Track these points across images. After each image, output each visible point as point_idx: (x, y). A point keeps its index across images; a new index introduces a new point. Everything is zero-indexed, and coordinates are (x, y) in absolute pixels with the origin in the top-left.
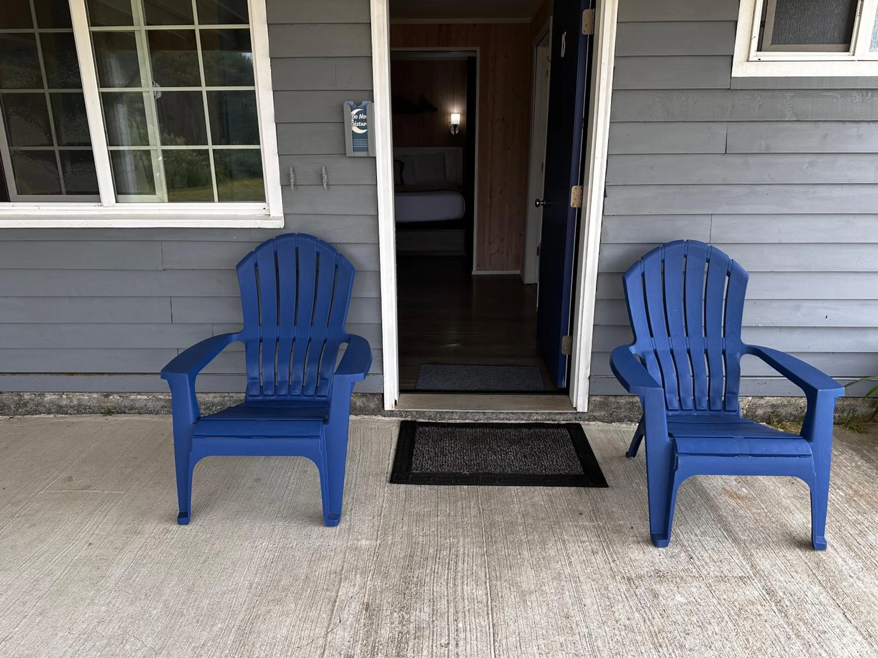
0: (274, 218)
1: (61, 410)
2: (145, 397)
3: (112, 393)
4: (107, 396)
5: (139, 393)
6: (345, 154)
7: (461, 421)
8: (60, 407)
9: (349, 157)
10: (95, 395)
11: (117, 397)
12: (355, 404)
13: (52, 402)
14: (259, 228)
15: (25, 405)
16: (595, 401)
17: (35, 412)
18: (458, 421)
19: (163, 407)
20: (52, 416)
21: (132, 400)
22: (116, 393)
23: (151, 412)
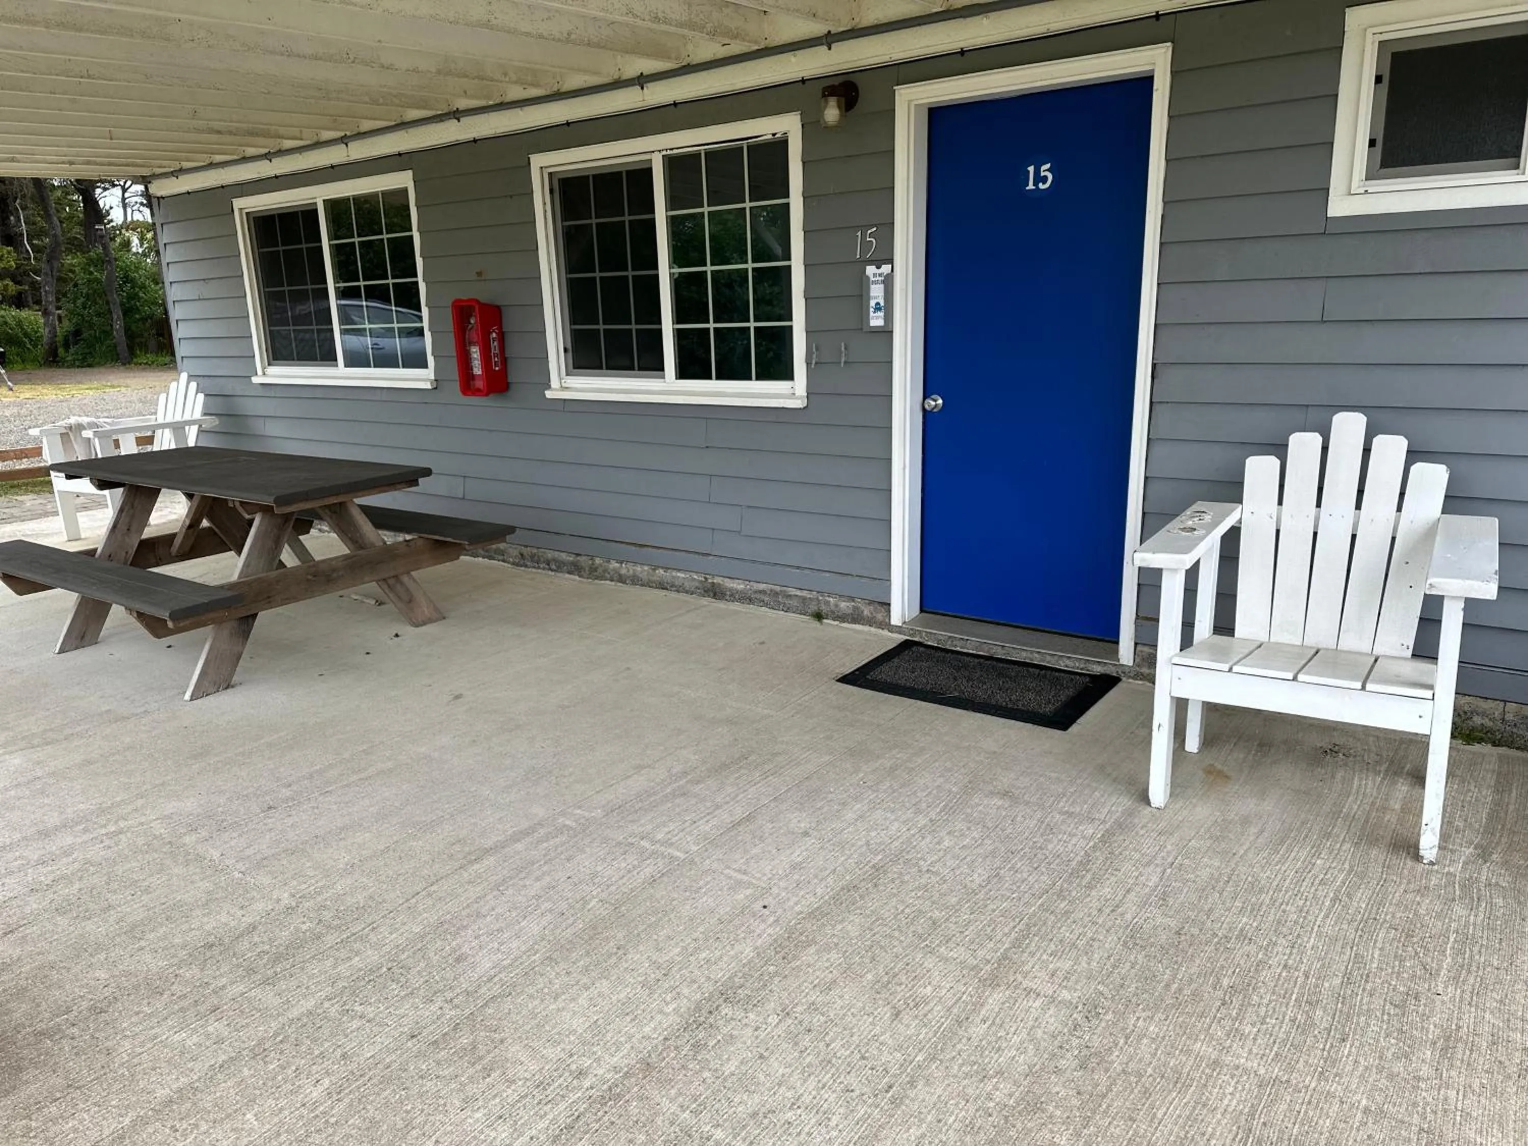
0: (797, 398)
1: (622, 579)
2: (683, 575)
3: (658, 567)
4: (654, 570)
5: (679, 570)
6: (862, 329)
7: (974, 652)
8: (620, 575)
9: (867, 332)
10: (646, 568)
11: (661, 571)
12: (862, 612)
13: (614, 569)
14: (783, 408)
15: (596, 570)
16: (1142, 651)
17: (602, 578)
18: (971, 652)
19: (697, 588)
20: (613, 583)
21: (673, 577)
22: (662, 568)
23: (687, 592)
